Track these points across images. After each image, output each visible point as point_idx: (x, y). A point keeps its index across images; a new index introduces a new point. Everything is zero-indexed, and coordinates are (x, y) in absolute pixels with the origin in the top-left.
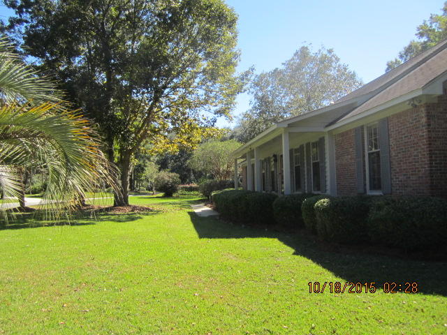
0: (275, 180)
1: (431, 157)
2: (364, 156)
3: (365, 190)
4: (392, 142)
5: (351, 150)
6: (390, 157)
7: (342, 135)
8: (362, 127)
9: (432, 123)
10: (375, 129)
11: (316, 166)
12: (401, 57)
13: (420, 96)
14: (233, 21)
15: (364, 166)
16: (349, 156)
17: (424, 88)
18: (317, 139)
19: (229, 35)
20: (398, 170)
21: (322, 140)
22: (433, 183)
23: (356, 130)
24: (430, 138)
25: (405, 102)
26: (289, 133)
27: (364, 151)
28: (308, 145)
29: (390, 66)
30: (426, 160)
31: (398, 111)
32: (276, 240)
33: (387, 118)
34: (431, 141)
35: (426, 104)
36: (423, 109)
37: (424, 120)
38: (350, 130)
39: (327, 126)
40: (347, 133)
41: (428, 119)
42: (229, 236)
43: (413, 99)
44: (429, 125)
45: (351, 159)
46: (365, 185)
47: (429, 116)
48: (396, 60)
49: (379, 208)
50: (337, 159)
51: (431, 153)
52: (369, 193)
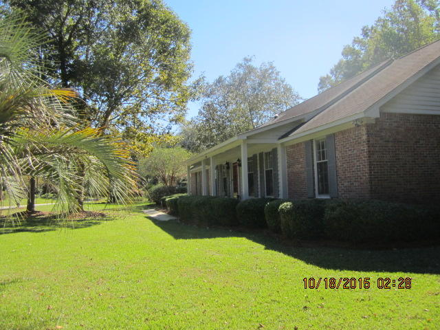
0: (228, 185)
1: (370, 167)
2: (313, 166)
3: (315, 194)
4: (338, 154)
5: (301, 160)
6: (336, 167)
7: (293, 146)
8: (312, 141)
9: (371, 139)
10: (323, 143)
11: (269, 173)
12: (332, 72)
13: (362, 118)
14: (187, 36)
15: (314, 174)
16: (300, 166)
17: (365, 112)
18: (270, 150)
19: (183, 48)
20: (343, 178)
21: (275, 151)
22: (371, 188)
23: (306, 143)
24: (369, 152)
25: (350, 122)
26: (248, 144)
27: (313, 162)
28: (261, 154)
29: (323, 82)
30: (367, 170)
31: (343, 129)
32: (244, 239)
33: (334, 134)
34: (370, 153)
35: (366, 124)
36: (364, 128)
37: (365, 137)
38: (301, 143)
39: (279, 139)
40: (298, 145)
41: (368, 136)
42: (202, 237)
43: (356, 120)
44: (369, 141)
45: (301, 168)
46: (314, 190)
47: (369, 134)
48: (327, 75)
49: (333, 209)
50: (289, 167)
51: (370, 164)
52: (318, 197)
